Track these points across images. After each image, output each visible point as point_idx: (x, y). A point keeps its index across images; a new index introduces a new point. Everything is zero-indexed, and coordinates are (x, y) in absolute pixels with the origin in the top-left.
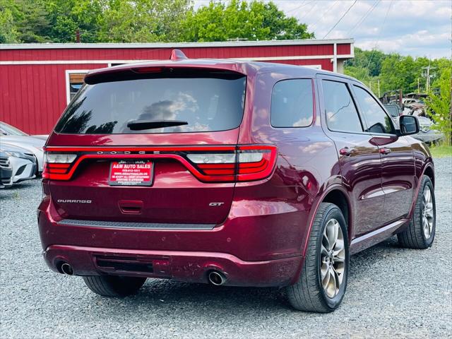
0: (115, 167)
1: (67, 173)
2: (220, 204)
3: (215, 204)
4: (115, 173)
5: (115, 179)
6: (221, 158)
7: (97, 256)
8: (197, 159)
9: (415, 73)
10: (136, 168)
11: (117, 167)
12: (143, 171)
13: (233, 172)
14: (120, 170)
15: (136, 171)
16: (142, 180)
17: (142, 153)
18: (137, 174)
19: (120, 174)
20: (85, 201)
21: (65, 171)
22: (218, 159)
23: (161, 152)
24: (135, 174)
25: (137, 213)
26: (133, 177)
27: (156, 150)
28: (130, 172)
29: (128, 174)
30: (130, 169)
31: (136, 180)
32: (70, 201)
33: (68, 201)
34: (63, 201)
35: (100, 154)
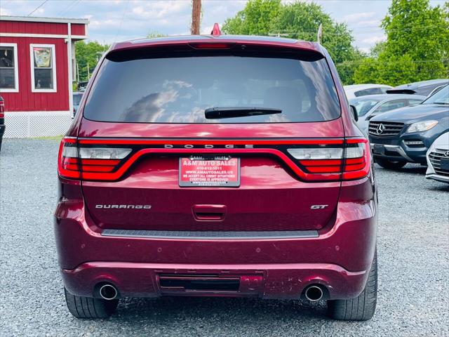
0: (185, 163)
1: (114, 171)
2: (323, 206)
3: (318, 207)
4: (187, 172)
5: (188, 179)
6: (325, 153)
7: (160, 274)
8: (299, 154)
9: (88, 58)
10: (216, 166)
11: (190, 164)
12: (225, 168)
13: (338, 169)
15: (216, 168)
16: (227, 180)
17: (230, 147)
18: (218, 172)
19: (194, 172)
20: (141, 207)
21: (111, 169)
22: (321, 154)
23: (255, 146)
24: (215, 172)
25: (217, 219)
26: (213, 176)
27: (249, 143)
28: (207, 170)
29: (204, 172)
30: (207, 166)
31: (218, 179)
32: (117, 206)
33: (113, 206)
34: (105, 207)
35: (169, 148)
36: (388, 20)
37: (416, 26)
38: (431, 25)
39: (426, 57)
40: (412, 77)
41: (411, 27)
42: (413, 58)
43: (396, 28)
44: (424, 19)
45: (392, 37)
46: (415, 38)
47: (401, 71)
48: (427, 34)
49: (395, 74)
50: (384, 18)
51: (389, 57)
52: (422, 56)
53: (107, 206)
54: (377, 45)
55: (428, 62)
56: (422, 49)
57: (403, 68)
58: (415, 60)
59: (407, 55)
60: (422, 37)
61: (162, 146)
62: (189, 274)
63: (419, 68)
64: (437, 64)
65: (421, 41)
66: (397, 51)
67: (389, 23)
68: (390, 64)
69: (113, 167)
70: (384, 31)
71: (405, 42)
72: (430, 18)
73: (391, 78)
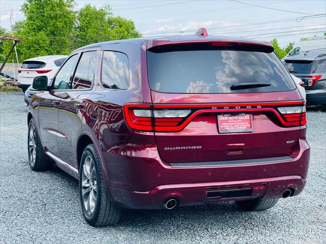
0: (221, 119)
1: (178, 125)
2: (293, 141)
3: (290, 142)
4: (223, 124)
5: (224, 128)
7: (208, 189)
8: (282, 111)
10: (238, 119)
11: (223, 119)
12: (244, 121)
14: (226, 121)
15: (238, 121)
16: (246, 128)
17: (249, 107)
18: (240, 124)
19: (227, 124)
20: (195, 147)
21: (176, 124)
23: (262, 107)
24: (238, 124)
25: (240, 153)
26: (238, 126)
27: (259, 105)
28: (234, 122)
29: (233, 124)
30: (233, 120)
31: (241, 128)
32: (179, 148)
33: (176, 148)
34: (171, 149)
35: (214, 109)
36: (26, 6)
37: (47, 11)
38: (58, 12)
39: (55, 34)
40: (47, 48)
41: (43, 12)
42: (47, 34)
43: (33, 12)
44: (53, 7)
45: (30, 18)
46: (47, 20)
47: (39, 44)
48: (56, 17)
49: (35, 45)
50: (23, 4)
51: (29, 33)
52: (53, 33)
53: (173, 148)
54: (16, 23)
55: (57, 38)
56: (53, 29)
57: (41, 41)
58: (48, 36)
59: (42, 32)
60: (52, 20)
61: (211, 108)
62: (226, 188)
63: (51, 42)
64: (64, 40)
65: (52, 22)
66: (34, 29)
67: (28, 8)
68: (30, 38)
69: (178, 123)
70: (24, 14)
71: (40, 23)
72: (57, 7)
73: (32, 48)
